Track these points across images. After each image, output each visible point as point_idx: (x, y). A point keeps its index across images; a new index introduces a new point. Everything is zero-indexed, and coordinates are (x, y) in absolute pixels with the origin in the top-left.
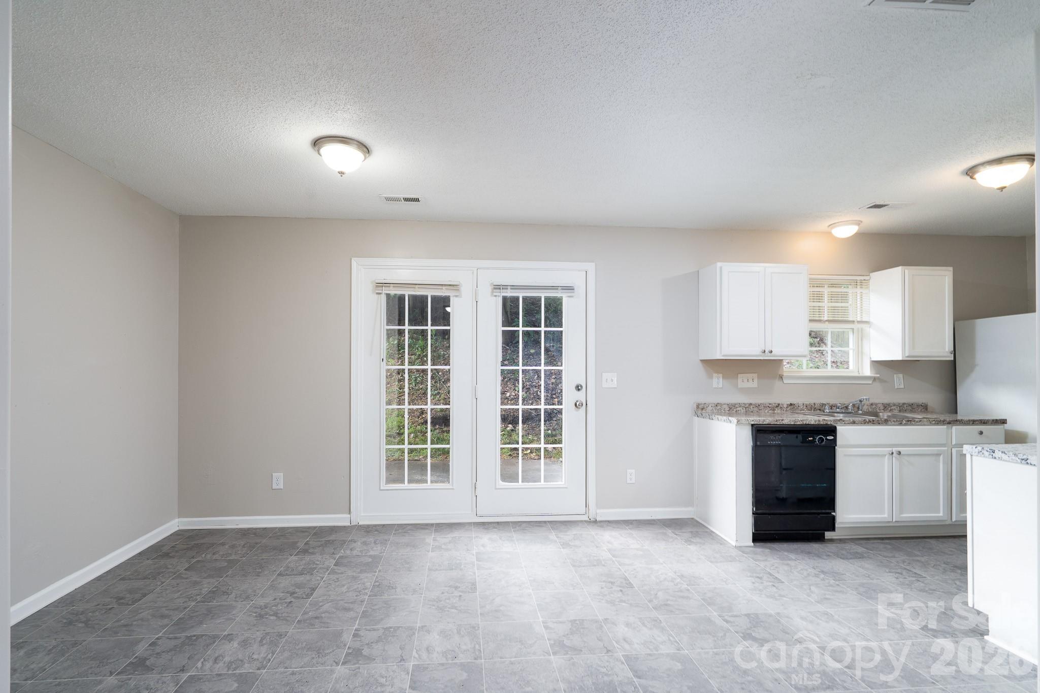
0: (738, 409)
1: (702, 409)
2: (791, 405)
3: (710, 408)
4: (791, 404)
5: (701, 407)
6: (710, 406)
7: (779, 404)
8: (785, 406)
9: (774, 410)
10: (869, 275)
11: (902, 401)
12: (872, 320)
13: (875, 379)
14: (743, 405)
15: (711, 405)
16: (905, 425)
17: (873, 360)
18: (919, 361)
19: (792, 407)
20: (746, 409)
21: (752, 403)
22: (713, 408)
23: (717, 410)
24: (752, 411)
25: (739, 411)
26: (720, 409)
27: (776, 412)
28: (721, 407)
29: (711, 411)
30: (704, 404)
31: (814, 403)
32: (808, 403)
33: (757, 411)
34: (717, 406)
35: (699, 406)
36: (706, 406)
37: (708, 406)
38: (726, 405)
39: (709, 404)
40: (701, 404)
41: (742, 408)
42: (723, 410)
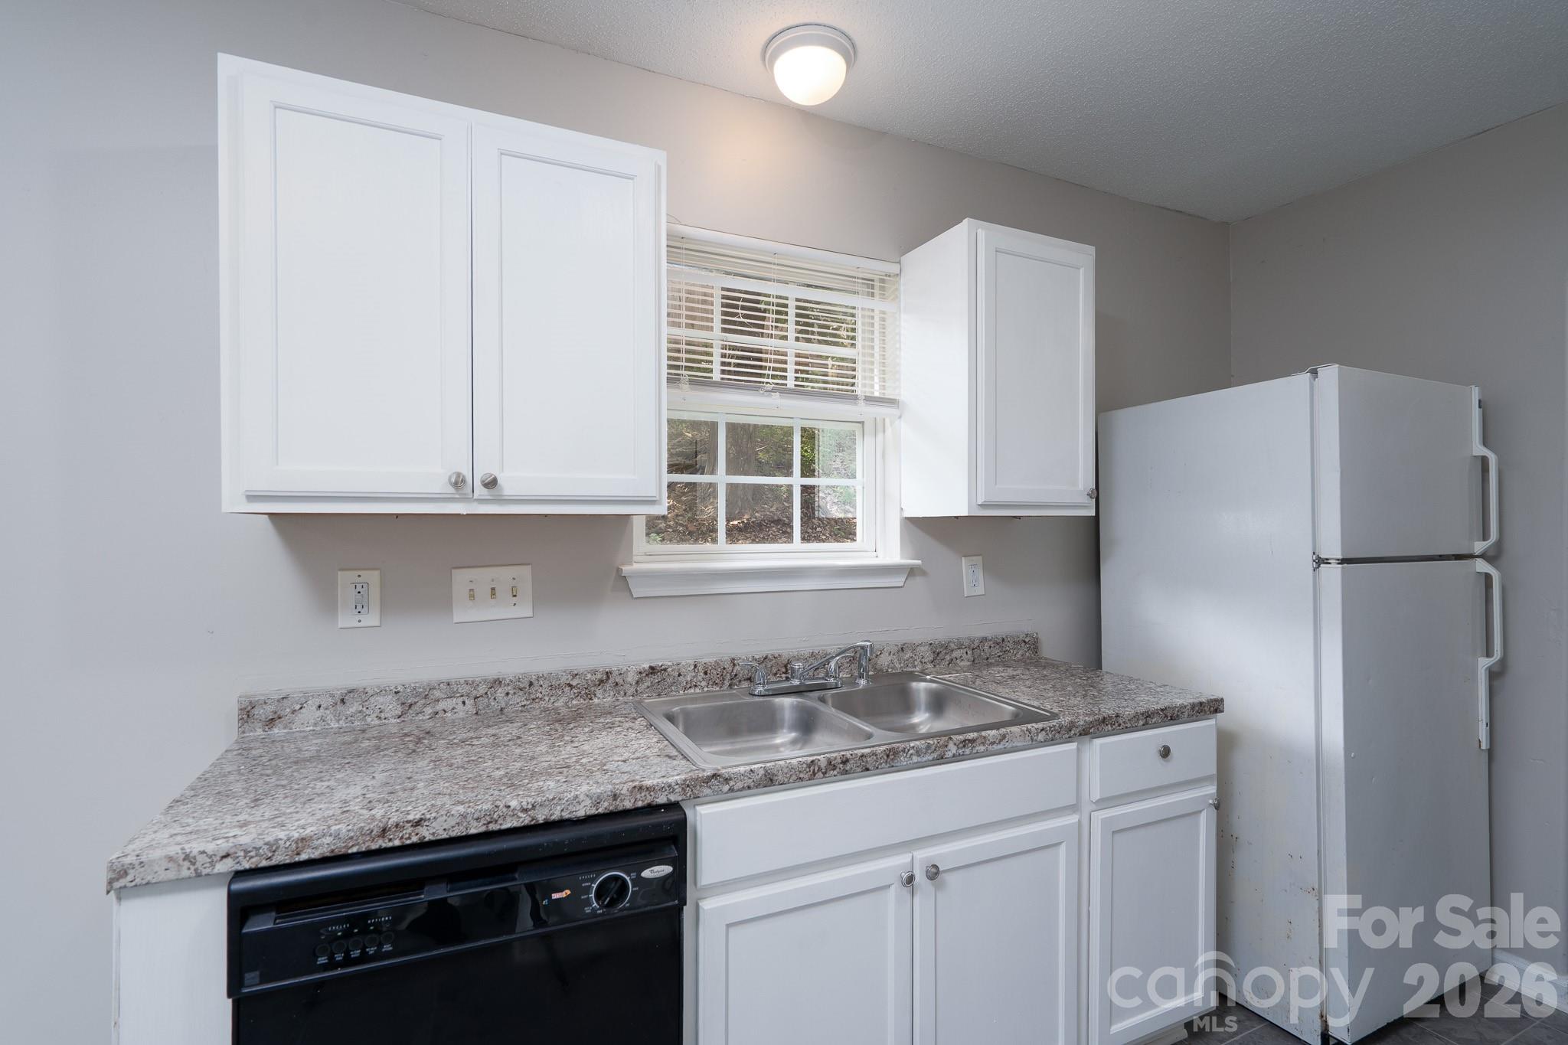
0: (441, 706)
1: (271, 722)
2: (653, 670)
3: (310, 714)
4: (652, 668)
5: (261, 712)
6: (312, 704)
7: (608, 674)
8: (632, 678)
9: (590, 696)
10: (899, 263)
11: (979, 633)
12: (904, 394)
13: (912, 572)
14: (466, 689)
15: (317, 701)
16: (957, 758)
17: (907, 515)
18: (1019, 518)
19: (656, 678)
20: (475, 702)
21: (504, 679)
22: (328, 712)
23: (344, 718)
24: (503, 706)
25: (445, 712)
26: (360, 712)
27: (596, 701)
28: (366, 703)
29: (315, 724)
30: (278, 701)
31: (733, 660)
32: (711, 660)
33: (524, 706)
34: (343, 701)
35: (256, 711)
36: (288, 710)
37: (301, 708)
38: (390, 697)
39: (303, 700)
40: (265, 703)
41: (461, 699)
42: (375, 715)
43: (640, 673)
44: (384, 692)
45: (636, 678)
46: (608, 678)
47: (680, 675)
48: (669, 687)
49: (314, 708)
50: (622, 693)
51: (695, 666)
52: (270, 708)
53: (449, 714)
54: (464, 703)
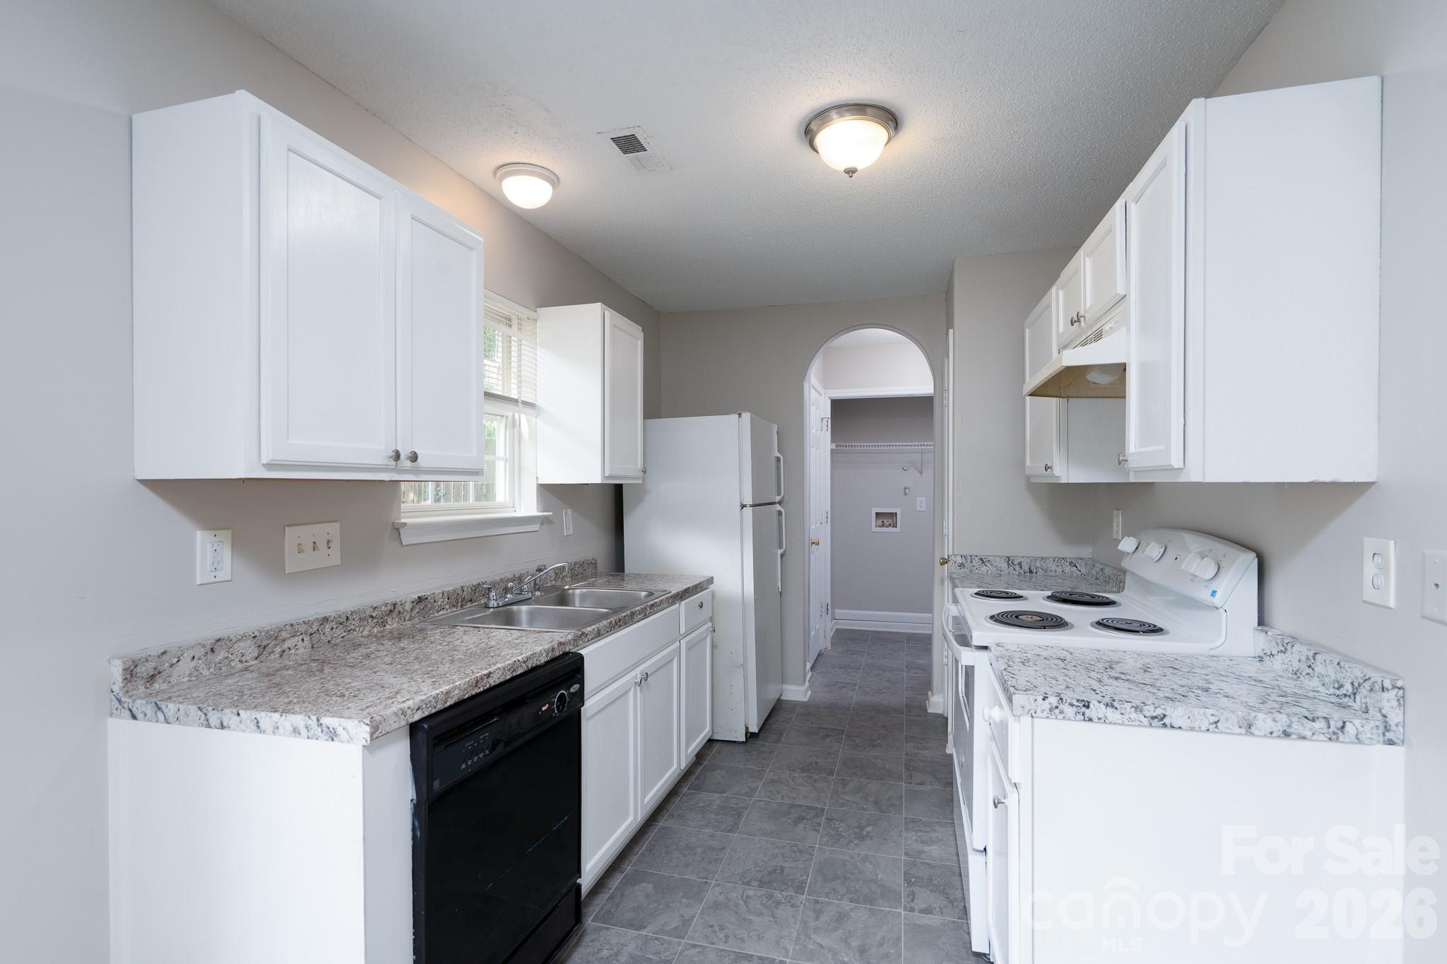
0: (287, 645)
1: (152, 678)
3: (186, 666)
4: (419, 598)
5: (143, 670)
6: (187, 656)
7: (395, 605)
8: (408, 606)
9: (384, 624)
10: (536, 311)
12: (540, 402)
13: (544, 521)
14: (303, 628)
15: (192, 653)
17: (541, 482)
19: (422, 605)
20: (311, 638)
21: (330, 616)
22: (200, 662)
23: (213, 666)
24: (330, 639)
25: (290, 649)
26: (226, 658)
27: (388, 627)
28: (231, 650)
29: (190, 675)
30: (158, 657)
31: (462, 587)
32: (450, 589)
33: (343, 637)
34: (212, 650)
35: (138, 670)
36: (167, 665)
37: (178, 661)
38: (249, 641)
39: (180, 653)
40: (147, 660)
41: (301, 637)
42: (238, 659)
43: (413, 602)
44: (244, 638)
45: (411, 607)
46: (395, 608)
47: (435, 601)
48: (429, 611)
49: (189, 660)
50: (403, 619)
51: (443, 594)
52: (151, 665)
53: (293, 651)
54: (303, 640)
